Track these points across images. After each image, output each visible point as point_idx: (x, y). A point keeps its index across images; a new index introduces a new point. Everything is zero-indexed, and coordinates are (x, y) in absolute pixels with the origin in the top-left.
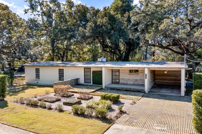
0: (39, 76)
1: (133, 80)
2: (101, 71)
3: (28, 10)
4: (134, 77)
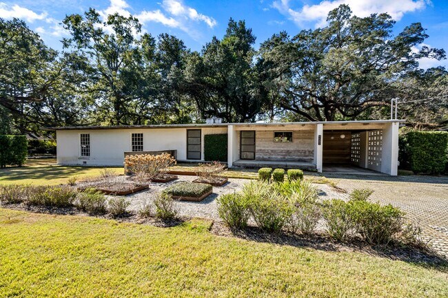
0: (88, 151)
1: (282, 151)
2: (226, 136)
3: (70, 41)
4: (284, 146)
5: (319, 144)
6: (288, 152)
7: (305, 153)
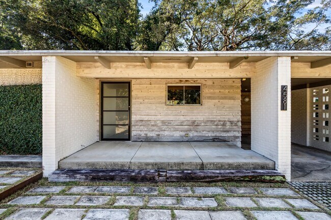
1: (182, 123)
4: (184, 113)
5: (284, 108)
6: (194, 124)
7: (224, 125)
